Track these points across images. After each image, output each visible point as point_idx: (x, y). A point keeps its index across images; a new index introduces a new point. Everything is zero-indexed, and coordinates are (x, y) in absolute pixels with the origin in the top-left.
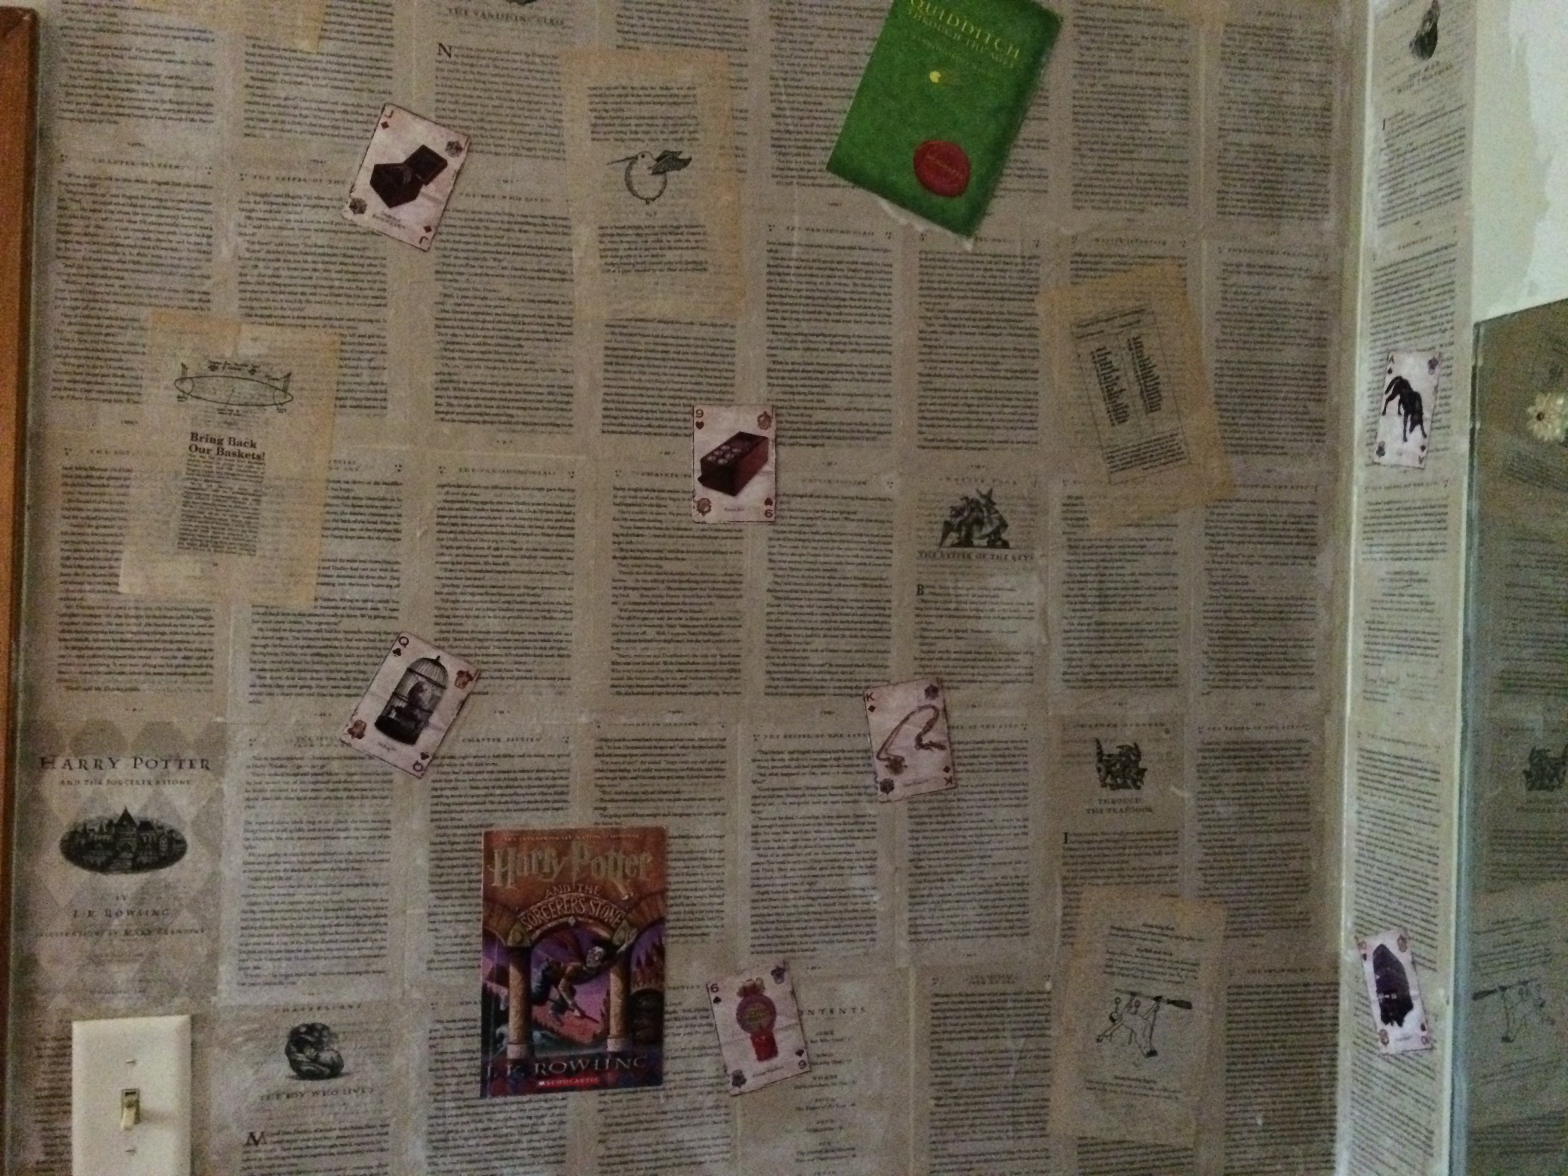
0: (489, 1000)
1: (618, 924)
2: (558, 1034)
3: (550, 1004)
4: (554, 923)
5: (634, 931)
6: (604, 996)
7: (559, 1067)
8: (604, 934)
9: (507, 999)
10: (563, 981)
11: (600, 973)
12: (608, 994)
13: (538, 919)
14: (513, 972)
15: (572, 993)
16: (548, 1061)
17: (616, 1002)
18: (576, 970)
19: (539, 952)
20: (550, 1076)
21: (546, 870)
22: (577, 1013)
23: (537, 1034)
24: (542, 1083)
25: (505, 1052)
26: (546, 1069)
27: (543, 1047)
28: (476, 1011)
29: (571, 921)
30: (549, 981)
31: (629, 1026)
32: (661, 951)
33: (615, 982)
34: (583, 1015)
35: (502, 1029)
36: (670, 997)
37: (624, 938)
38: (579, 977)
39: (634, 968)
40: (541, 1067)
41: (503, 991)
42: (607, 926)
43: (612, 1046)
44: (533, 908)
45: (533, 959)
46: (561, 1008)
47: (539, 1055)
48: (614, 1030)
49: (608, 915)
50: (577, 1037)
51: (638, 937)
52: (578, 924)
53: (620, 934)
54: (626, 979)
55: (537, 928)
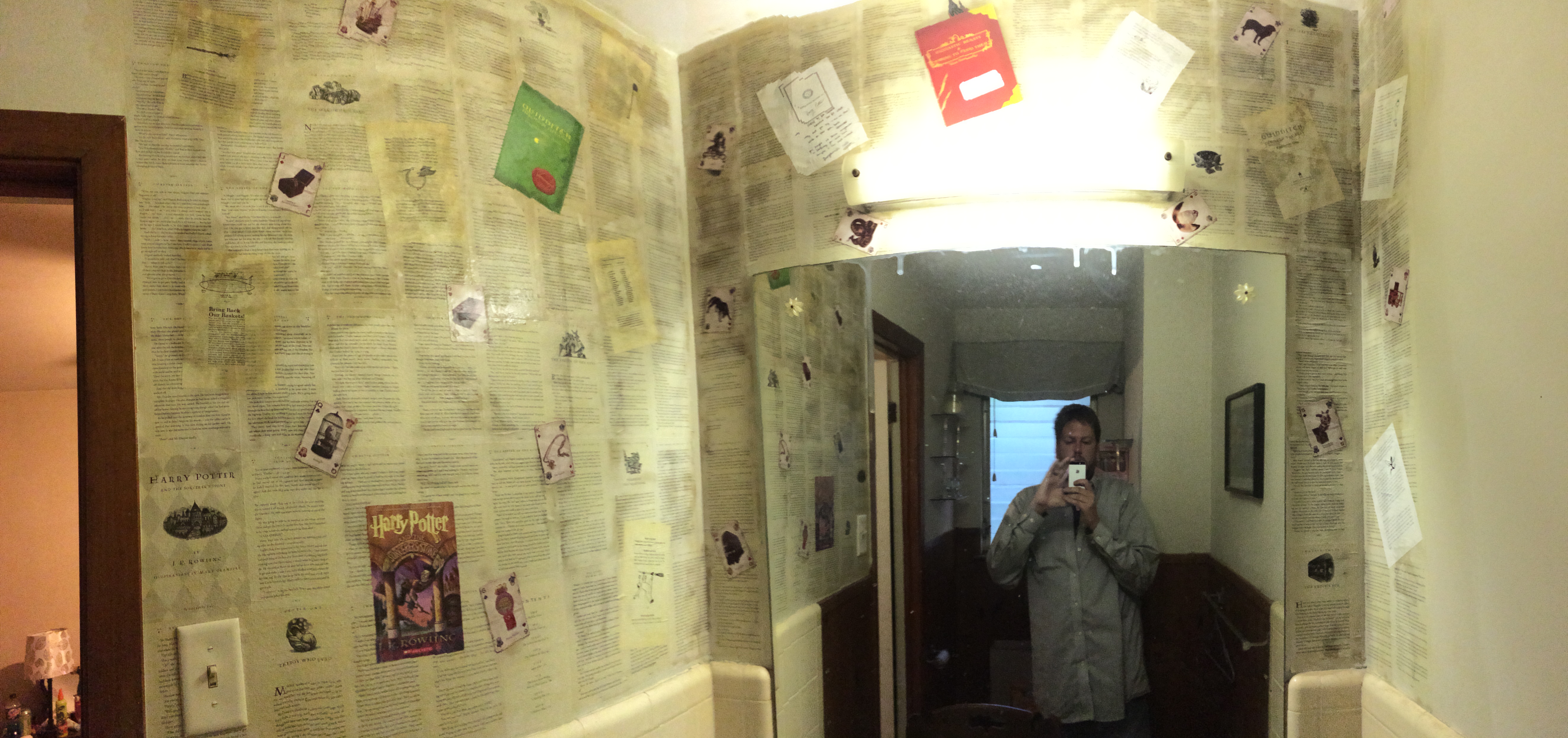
0: (378, 603)
1: (435, 556)
2: (411, 621)
3: (406, 604)
4: (405, 557)
5: (443, 560)
6: (430, 599)
7: (413, 642)
8: (428, 562)
9: (385, 602)
10: (412, 590)
11: (429, 584)
12: (433, 597)
13: (396, 555)
14: (387, 585)
15: (416, 597)
16: (408, 638)
17: (437, 602)
18: (417, 583)
19: (399, 575)
20: (410, 647)
21: (398, 527)
22: (419, 609)
23: (401, 622)
24: (406, 652)
25: (387, 635)
26: (408, 644)
27: (406, 631)
28: (371, 611)
29: (412, 556)
30: (405, 591)
31: (445, 616)
32: (456, 571)
33: (436, 591)
34: (423, 611)
35: (384, 621)
36: (463, 598)
37: (438, 564)
38: (419, 588)
39: (445, 582)
40: (405, 643)
41: (383, 598)
42: (429, 558)
43: (438, 628)
44: (393, 549)
45: (396, 578)
46: (412, 605)
47: (403, 635)
48: (438, 619)
49: (430, 552)
50: (421, 625)
51: (445, 564)
52: (415, 556)
53: (436, 563)
54: (441, 588)
55: (396, 560)
